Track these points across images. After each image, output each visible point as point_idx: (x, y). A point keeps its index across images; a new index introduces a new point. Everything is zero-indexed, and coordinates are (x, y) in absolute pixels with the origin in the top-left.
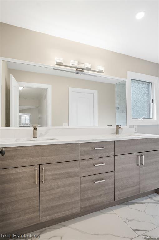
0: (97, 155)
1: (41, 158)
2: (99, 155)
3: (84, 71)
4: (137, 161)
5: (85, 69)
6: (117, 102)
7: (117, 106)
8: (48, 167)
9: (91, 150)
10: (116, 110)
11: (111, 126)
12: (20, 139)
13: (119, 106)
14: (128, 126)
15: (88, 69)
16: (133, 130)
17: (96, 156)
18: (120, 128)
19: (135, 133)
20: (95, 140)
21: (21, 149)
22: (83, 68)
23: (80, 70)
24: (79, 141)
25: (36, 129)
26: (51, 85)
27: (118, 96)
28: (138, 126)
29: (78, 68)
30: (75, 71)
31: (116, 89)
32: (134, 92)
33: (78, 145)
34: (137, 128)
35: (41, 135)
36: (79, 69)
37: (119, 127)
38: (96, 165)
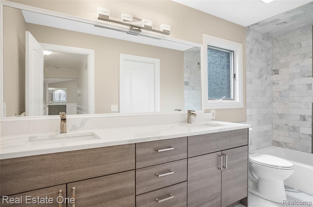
0: (161, 159)
1: (70, 172)
2: (164, 159)
3: (142, 30)
4: (218, 163)
5: (143, 28)
6: (186, 75)
7: (186, 81)
8: (81, 186)
9: (153, 153)
10: (185, 87)
11: (181, 110)
12: (36, 137)
13: (188, 81)
14: (203, 111)
15: (148, 28)
16: (210, 115)
17: (159, 161)
18: (193, 114)
19: (212, 120)
20: (159, 137)
21: (32, 160)
22: (140, 26)
23: (136, 30)
24: (133, 140)
25: (64, 120)
26: (94, 50)
27: (187, 67)
28: (217, 110)
29: (132, 26)
30: (128, 31)
31: (185, 59)
32: (211, 63)
33: (132, 146)
34: (215, 113)
35: (74, 128)
36: (134, 28)
37: (192, 112)
38: (160, 176)
